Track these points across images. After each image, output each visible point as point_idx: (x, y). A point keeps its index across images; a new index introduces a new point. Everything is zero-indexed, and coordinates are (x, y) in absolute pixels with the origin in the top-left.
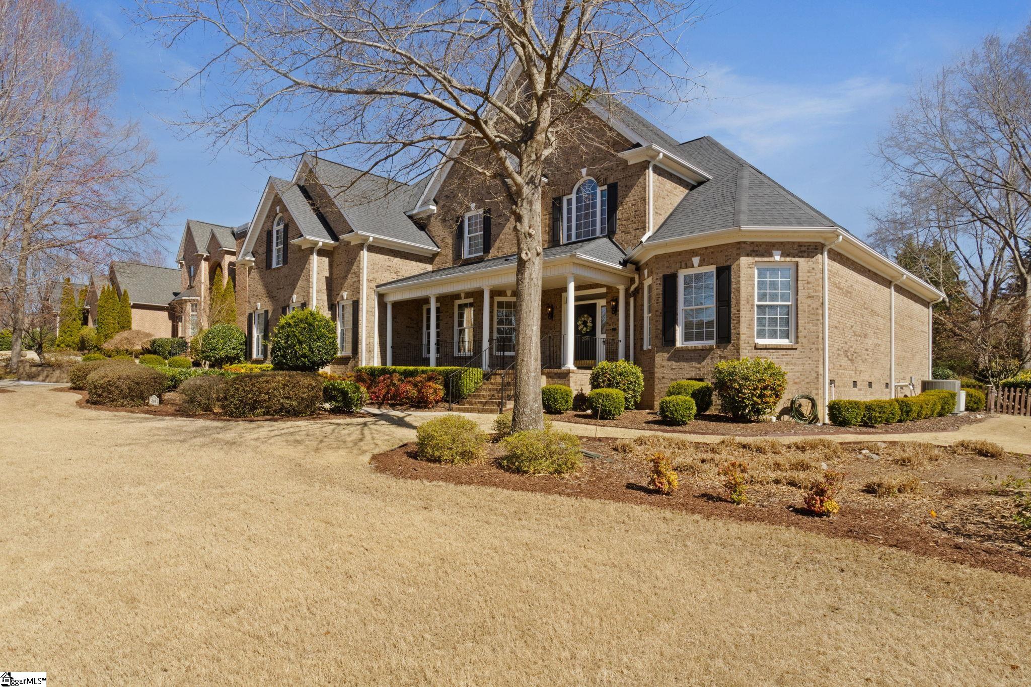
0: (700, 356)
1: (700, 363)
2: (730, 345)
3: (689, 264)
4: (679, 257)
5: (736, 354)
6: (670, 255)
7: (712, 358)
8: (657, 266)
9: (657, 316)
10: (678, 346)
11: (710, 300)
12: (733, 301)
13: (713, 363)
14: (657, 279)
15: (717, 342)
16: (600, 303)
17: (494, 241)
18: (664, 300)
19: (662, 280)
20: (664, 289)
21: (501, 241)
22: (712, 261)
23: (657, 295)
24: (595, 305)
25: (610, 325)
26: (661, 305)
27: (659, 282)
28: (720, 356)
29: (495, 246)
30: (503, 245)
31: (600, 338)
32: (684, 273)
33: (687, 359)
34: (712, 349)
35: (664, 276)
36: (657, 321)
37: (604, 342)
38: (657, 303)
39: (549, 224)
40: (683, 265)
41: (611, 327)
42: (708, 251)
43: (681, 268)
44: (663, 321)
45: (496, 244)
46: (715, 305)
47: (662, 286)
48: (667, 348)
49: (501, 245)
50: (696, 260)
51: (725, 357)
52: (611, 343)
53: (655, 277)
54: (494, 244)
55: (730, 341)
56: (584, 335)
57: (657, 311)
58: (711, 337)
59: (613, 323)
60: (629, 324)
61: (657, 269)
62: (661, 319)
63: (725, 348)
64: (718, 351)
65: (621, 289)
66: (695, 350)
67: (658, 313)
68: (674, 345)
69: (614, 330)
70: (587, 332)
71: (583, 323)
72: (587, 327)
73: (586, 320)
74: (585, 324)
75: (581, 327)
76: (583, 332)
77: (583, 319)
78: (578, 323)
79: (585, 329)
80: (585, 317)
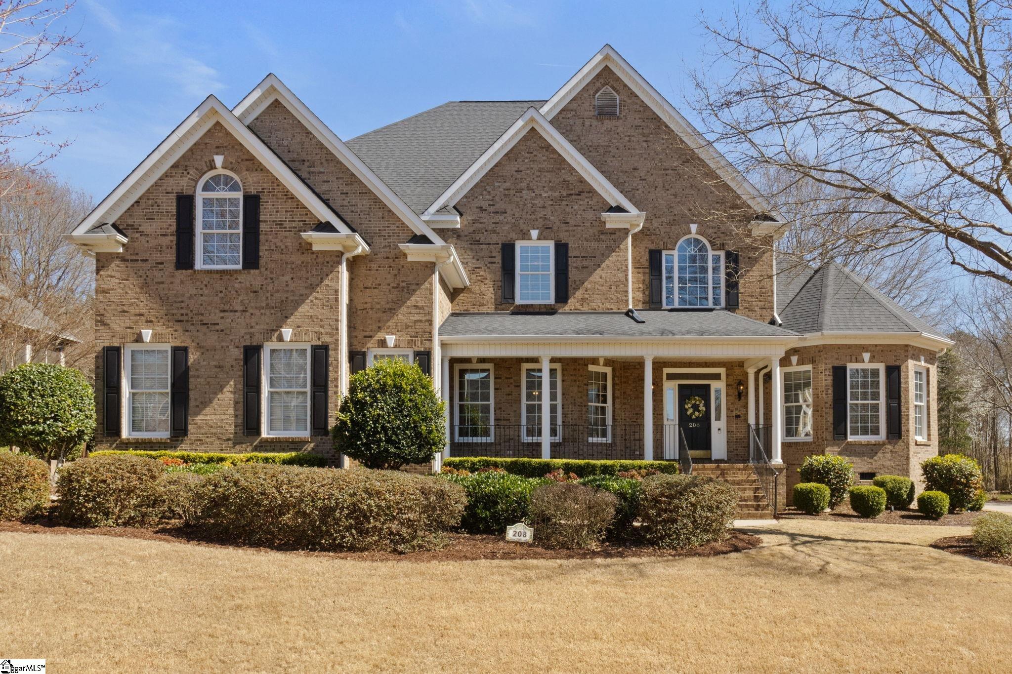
0: (872, 450)
1: (872, 458)
2: (901, 441)
3: (859, 358)
4: (849, 350)
5: (906, 449)
6: (840, 347)
7: (883, 453)
8: (825, 356)
9: (826, 408)
10: (849, 440)
11: (876, 396)
12: (903, 400)
13: (884, 457)
14: (826, 370)
15: (888, 438)
16: (715, 385)
17: (574, 289)
18: (834, 392)
19: (831, 371)
20: (834, 380)
21: (586, 291)
22: (882, 359)
23: (826, 386)
24: (708, 387)
25: (732, 411)
26: (831, 397)
27: (827, 372)
28: (891, 451)
29: (576, 296)
30: (590, 297)
31: (715, 425)
32: (851, 366)
33: (859, 453)
34: (884, 444)
35: (833, 367)
36: (826, 413)
37: (719, 429)
38: (826, 394)
39: (644, 280)
40: (853, 358)
41: (734, 414)
42: (878, 348)
43: (851, 361)
44: (834, 413)
45: (577, 294)
46: (882, 402)
47: (831, 378)
48: (837, 442)
49: (587, 296)
50: (866, 356)
51: (896, 452)
52: (733, 432)
53: (822, 367)
54: (575, 293)
55: (900, 437)
56: (693, 421)
57: (826, 403)
58: (876, 431)
59: (736, 409)
60: (758, 411)
61: (825, 358)
62: (831, 411)
63: (896, 444)
64: (889, 447)
65: (751, 372)
66: (868, 445)
67: (828, 405)
68: (846, 439)
69: (738, 416)
70: (697, 418)
71: (692, 407)
72: (699, 411)
73: (698, 403)
74: (696, 407)
75: (690, 411)
76: (694, 417)
77: (693, 402)
78: (686, 407)
79: (697, 414)
80: (697, 400)
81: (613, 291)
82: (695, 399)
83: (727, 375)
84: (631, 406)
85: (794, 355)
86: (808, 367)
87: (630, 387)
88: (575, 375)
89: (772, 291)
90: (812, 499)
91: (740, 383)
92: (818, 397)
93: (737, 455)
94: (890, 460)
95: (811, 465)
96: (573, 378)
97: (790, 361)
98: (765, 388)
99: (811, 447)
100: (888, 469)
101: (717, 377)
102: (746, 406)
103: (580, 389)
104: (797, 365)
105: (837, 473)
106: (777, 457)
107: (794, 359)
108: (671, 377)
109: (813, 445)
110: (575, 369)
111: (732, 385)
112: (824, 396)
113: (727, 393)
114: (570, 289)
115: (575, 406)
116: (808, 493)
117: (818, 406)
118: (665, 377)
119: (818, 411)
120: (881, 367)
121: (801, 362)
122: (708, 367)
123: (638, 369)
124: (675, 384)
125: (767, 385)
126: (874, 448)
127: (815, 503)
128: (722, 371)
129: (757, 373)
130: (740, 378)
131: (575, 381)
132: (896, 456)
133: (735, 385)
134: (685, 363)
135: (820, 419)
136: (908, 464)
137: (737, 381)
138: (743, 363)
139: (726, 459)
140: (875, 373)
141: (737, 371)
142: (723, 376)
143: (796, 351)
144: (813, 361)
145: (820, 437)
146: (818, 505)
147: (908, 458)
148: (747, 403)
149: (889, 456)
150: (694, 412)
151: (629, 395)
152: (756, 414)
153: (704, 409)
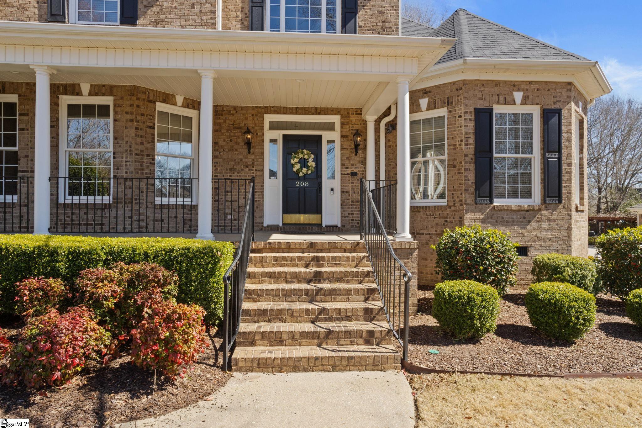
0: (524, 218)
1: (524, 228)
2: (560, 206)
3: (508, 99)
4: (496, 88)
5: (567, 217)
6: (484, 83)
7: (538, 222)
8: (466, 95)
9: (466, 162)
10: (495, 204)
11: (529, 148)
12: (564, 154)
13: (540, 227)
14: (466, 112)
15: (544, 201)
16: (326, 135)
17: (145, 6)
18: (476, 141)
19: (473, 114)
20: (476, 126)
21: (161, 10)
22: (537, 100)
23: (466, 133)
24: (319, 138)
25: (347, 168)
26: (472, 147)
27: (468, 116)
28: (549, 220)
29: (147, 16)
30: (166, 18)
31: (326, 184)
32: (498, 109)
33: (507, 222)
34: (540, 210)
35: (475, 109)
36: (466, 169)
37: (332, 190)
38: (467, 145)
39: (243, 8)
40: (502, 99)
41: (349, 171)
42: (533, 86)
43: (498, 103)
44: (475, 169)
45: (149, 13)
46: (536, 156)
47: (473, 123)
48: (480, 207)
49: (163, 16)
50: (518, 96)
51: (554, 221)
52: (348, 192)
53: (461, 109)
54: (146, 12)
55: (560, 201)
56: (300, 179)
57: (466, 156)
58: (527, 194)
59: (353, 165)
60: (379, 168)
61: (465, 98)
62: (472, 167)
63: (555, 209)
64: (546, 213)
65: (371, 120)
66: (519, 211)
67: (468, 159)
68: (491, 202)
69: (354, 174)
70: (305, 175)
71: (299, 162)
72: (307, 167)
73: (306, 157)
74: (304, 163)
75: (297, 167)
76: (301, 174)
77: (301, 156)
78: (292, 161)
79: (305, 170)
80: (305, 153)
81: (196, 11)
82: (303, 153)
83: (342, 124)
84: (224, 159)
85: (423, 97)
86: (442, 112)
87: (223, 137)
88: (132, 113)
89: (397, 25)
90: (472, 317)
91: (357, 133)
92: (455, 149)
93: (352, 220)
94: (547, 230)
95: (455, 242)
96: (128, 116)
97: (419, 105)
98: (387, 140)
99: (445, 213)
100: (545, 242)
101: (330, 127)
102: (364, 162)
103: (140, 133)
104: (428, 109)
105: (498, 257)
106: (403, 231)
107: (424, 102)
108: (274, 126)
109: (448, 210)
110: (131, 105)
111: (347, 136)
112: (463, 146)
113: (342, 146)
114: (140, 6)
115: (131, 154)
116: (464, 305)
117: (455, 160)
118: (267, 125)
119: (455, 167)
120: (535, 111)
121: (432, 106)
122: (319, 114)
123: (233, 115)
124: (278, 134)
125: (390, 137)
126: (527, 215)
127: (477, 322)
128: (336, 119)
129: (378, 122)
130: (357, 127)
131: (132, 120)
132: (554, 225)
133: (351, 137)
134: (291, 109)
135: (457, 176)
136: (569, 236)
137: (355, 132)
138: (361, 109)
139: (339, 225)
140: (528, 118)
141: (354, 119)
142: (338, 126)
143: (426, 93)
144: (448, 103)
145: (457, 200)
146: (483, 326)
147: (569, 228)
148: (365, 159)
149: (545, 225)
150: (301, 168)
151: (222, 146)
152: (376, 171)
153: (314, 165)
